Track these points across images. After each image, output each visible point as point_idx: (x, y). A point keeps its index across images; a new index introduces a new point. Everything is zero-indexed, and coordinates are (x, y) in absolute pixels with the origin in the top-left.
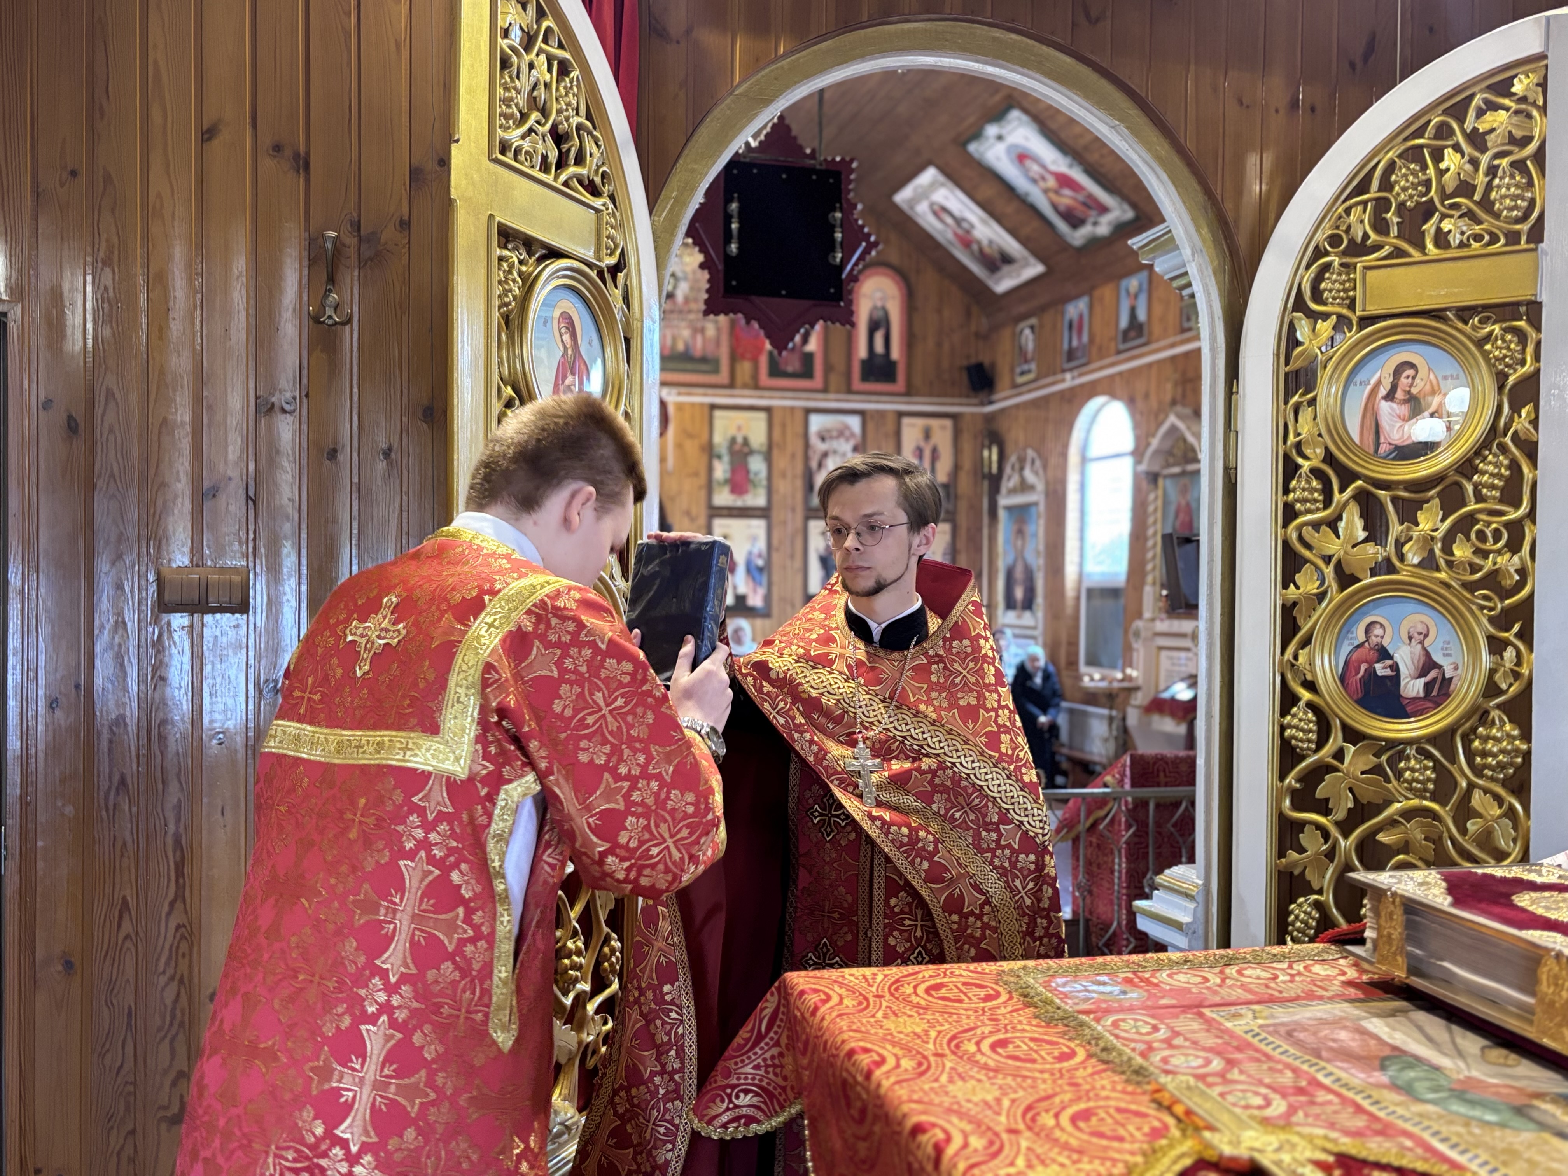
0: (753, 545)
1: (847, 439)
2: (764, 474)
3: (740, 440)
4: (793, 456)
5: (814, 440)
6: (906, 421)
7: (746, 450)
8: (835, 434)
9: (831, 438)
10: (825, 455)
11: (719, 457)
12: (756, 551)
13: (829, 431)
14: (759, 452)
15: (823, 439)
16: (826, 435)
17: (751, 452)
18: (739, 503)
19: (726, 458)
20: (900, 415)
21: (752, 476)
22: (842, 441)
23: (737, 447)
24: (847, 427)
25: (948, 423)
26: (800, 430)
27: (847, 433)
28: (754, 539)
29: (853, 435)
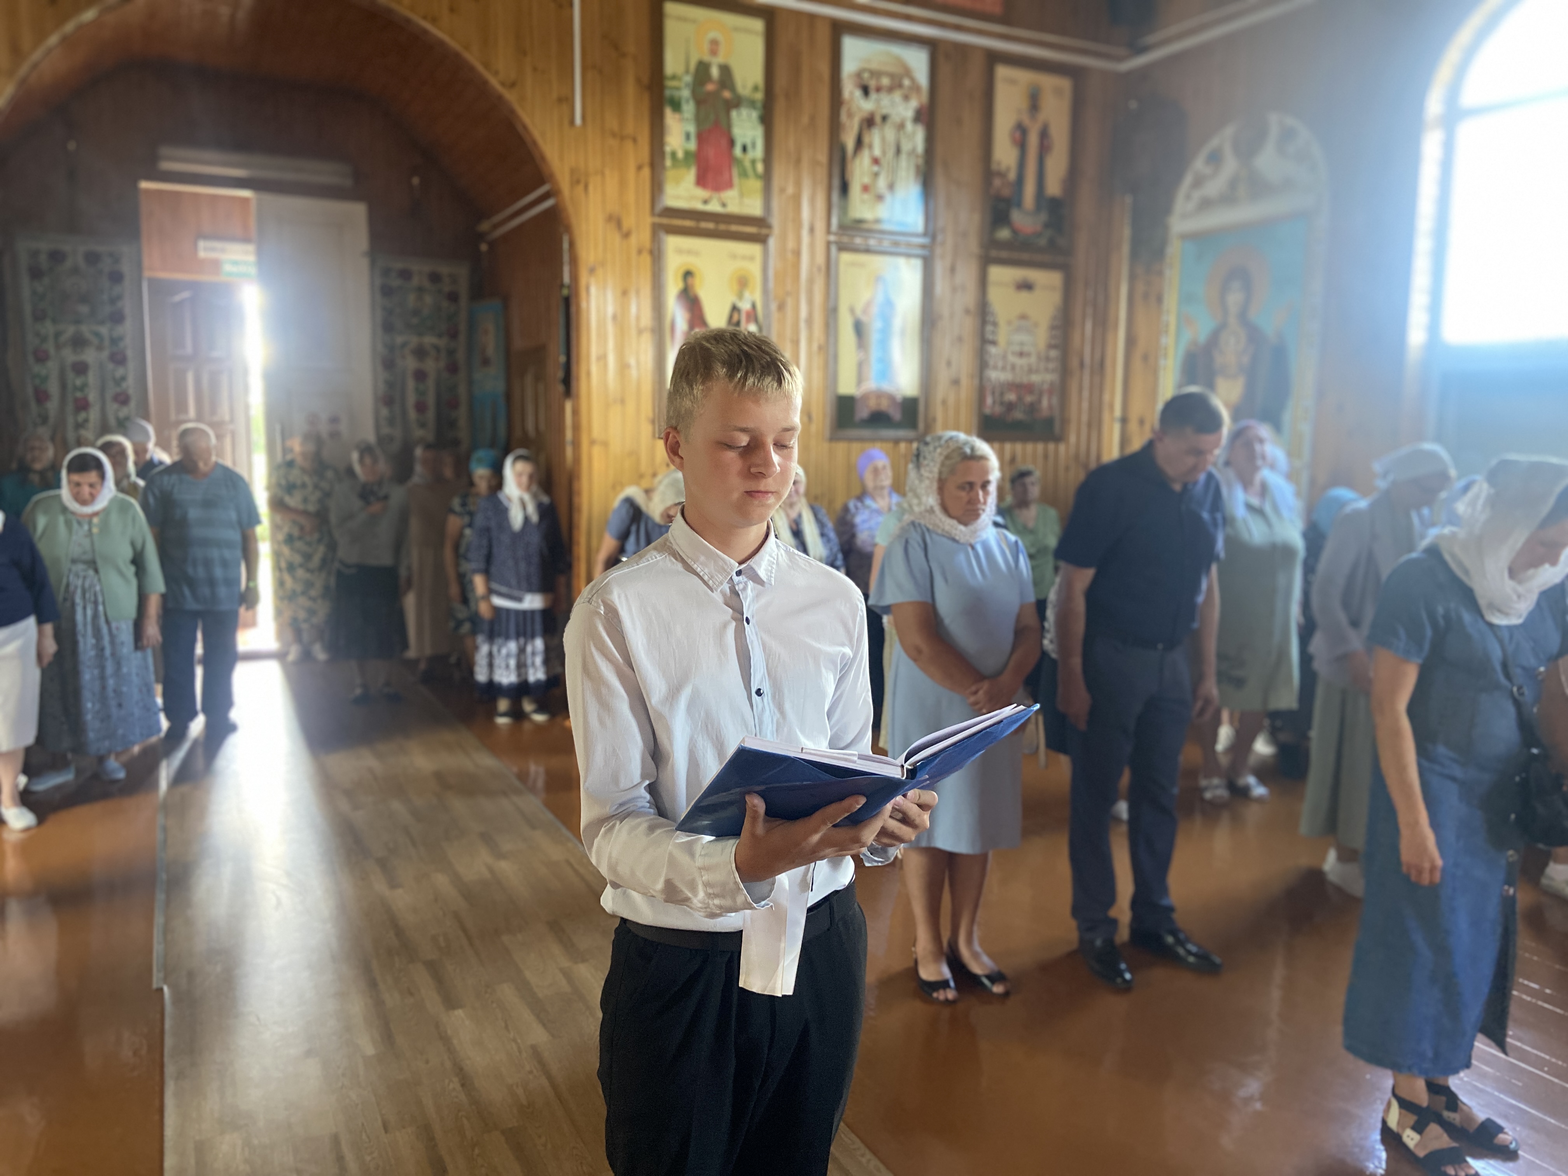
0: (740, 296)
1: (906, 98)
2: (758, 152)
3: (715, 72)
4: (813, 118)
5: (850, 90)
6: (1002, 72)
7: (727, 94)
8: (885, 81)
9: (878, 89)
10: (869, 122)
11: (676, 106)
12: (745, 306)
13: (876, 74)
14: (752, 104)
15: (866, 91)
16: (872, 84)
17: (737, 102)
18: (714, 207)
19: (689, 109)
20: (994, 58)
21: (738, 151)
22: (897, 96)
23: (710, 87)
24: (907, 72)
25: (1065, 83)
26: (824, 68)
27: (907, 82)
28: (743, 283)
29: (916, 88)
